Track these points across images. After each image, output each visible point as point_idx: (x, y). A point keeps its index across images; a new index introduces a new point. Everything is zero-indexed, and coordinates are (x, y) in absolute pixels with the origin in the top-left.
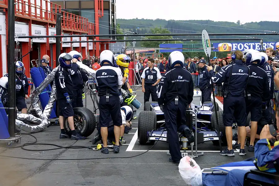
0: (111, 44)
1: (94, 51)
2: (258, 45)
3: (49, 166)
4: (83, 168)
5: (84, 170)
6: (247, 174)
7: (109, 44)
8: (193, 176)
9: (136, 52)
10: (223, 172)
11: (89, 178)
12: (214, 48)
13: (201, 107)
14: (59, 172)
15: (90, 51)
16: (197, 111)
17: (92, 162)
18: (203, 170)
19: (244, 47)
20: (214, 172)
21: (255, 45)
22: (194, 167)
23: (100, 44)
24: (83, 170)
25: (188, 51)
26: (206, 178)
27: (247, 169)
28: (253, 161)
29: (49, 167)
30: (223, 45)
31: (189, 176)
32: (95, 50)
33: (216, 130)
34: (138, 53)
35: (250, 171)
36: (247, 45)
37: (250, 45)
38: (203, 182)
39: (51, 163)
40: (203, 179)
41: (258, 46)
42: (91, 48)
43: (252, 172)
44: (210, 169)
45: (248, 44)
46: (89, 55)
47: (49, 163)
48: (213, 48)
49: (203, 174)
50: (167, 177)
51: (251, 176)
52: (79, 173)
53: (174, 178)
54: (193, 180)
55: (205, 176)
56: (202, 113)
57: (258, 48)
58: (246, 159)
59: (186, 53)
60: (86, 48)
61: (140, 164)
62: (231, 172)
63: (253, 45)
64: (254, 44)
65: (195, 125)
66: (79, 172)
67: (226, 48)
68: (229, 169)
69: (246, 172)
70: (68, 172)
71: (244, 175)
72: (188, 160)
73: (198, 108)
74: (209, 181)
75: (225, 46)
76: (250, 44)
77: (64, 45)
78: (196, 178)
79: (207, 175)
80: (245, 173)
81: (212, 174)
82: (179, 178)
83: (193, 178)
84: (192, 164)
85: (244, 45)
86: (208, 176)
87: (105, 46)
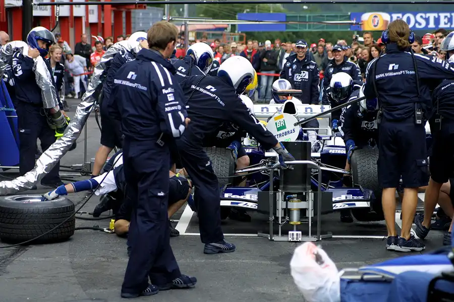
0: (137, 11)
1: (100, 26)
2: (446, 17)
3: (8, 264)
4: (82, 270)
5: (85, 273)
6: (434, 281)
7: (132, 11)
8: (320, 284)
9: (190, 28)
10: (383, 277)
11: (95, 291)
12: (354, 22)
13: (329, 138)
14: (31, 278)
15: (92, 26)
16: (321, 147)
17: (102, 256)
18: (342, 272)
19: (416, 22)
20: (366, 277)
21: (439, 16)
22: (323, 265)
23: (114, 10)
24: (82, 273)
25: (296, 28)
26: (348, 290)
27: (436, 270)
28: (447, 254)
29: (9, 268)
30: (373, 18)
31: (312, 285)
32: (103, 24)
33: (361, 187)
34: (192, 31)
35: (440, 275)
36: (421, 17)
37: (429, 17)
38: (341, 297)
39: (12, 259)
40: (343, 292)
41: (446, 20)
42: (93, 19)
43: (445, 276)
44: (355, 270)
45: (423, 15)
46: (89, 33)
47: (8, 259)
48: (352, 22)
49: (342, 280)
50: (260, 290)
51: (443, 285)
52: (74, 280)
53: (275, 290)
54: (322, 291)
55: (346, 284)
56: (332, 151)
57: (445, 24)
58: (433, 251)
59: (294, 33)
60: (84, 20)
61: (203, 261)
62: (401, 276)
63: (435, 17)
64: (436, 15)
65: (316, 177)
66: (75, 278)
67: (378, 23)
68: (397, 270)
69: (434, 277)
70: (50, 278)
71: (427, 284)
72: (311, 250)
73: (324, 140)
74: (355, 295)
75: (376, 19)
76: (428, 15)
77: (36, 13)
78: (327, 289)
79: (351, 282)
80: (430, 279)
81: (362, 280)
82: (285, 291)
83: (320, 288)
84: (318, 259)
85: (415, 17)
86: (353, 285)
87: (124, 15)
